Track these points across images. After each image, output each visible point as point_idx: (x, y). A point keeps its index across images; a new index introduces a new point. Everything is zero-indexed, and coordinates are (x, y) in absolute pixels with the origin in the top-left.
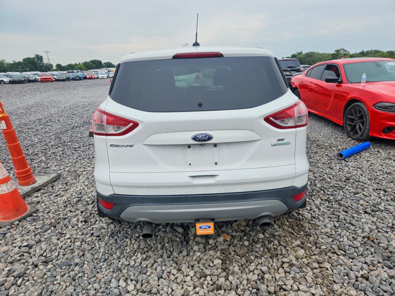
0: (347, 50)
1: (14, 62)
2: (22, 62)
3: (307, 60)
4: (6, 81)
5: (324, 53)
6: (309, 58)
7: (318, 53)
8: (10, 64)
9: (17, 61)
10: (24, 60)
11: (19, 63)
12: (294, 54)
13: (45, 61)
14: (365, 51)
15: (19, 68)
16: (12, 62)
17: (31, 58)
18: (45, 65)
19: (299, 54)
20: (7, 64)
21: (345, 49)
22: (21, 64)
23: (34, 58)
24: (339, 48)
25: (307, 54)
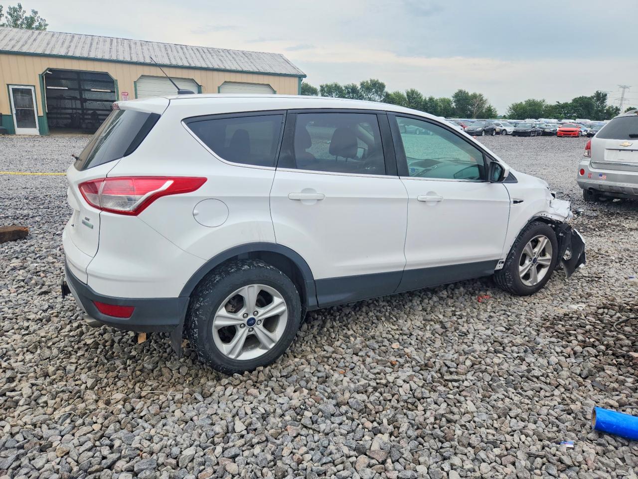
1: (557, 103)
2: (570, 103)
4: (510, 131)
8: (551, 106)
9: (562, 102)
10: (575, 100)
11: (565, 106)
13: (610, 103)
15: (561, 114)
16: (554, 103)
17: (586, 98)
18: (607, 110)
20: (546, 107)
22: (567, 107)
23: (592, 97)
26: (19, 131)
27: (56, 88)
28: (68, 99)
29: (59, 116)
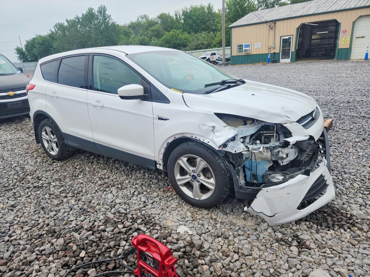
26: (282, 61)
27: (322, 33)
28: (327, 39)
29: (320, 49)
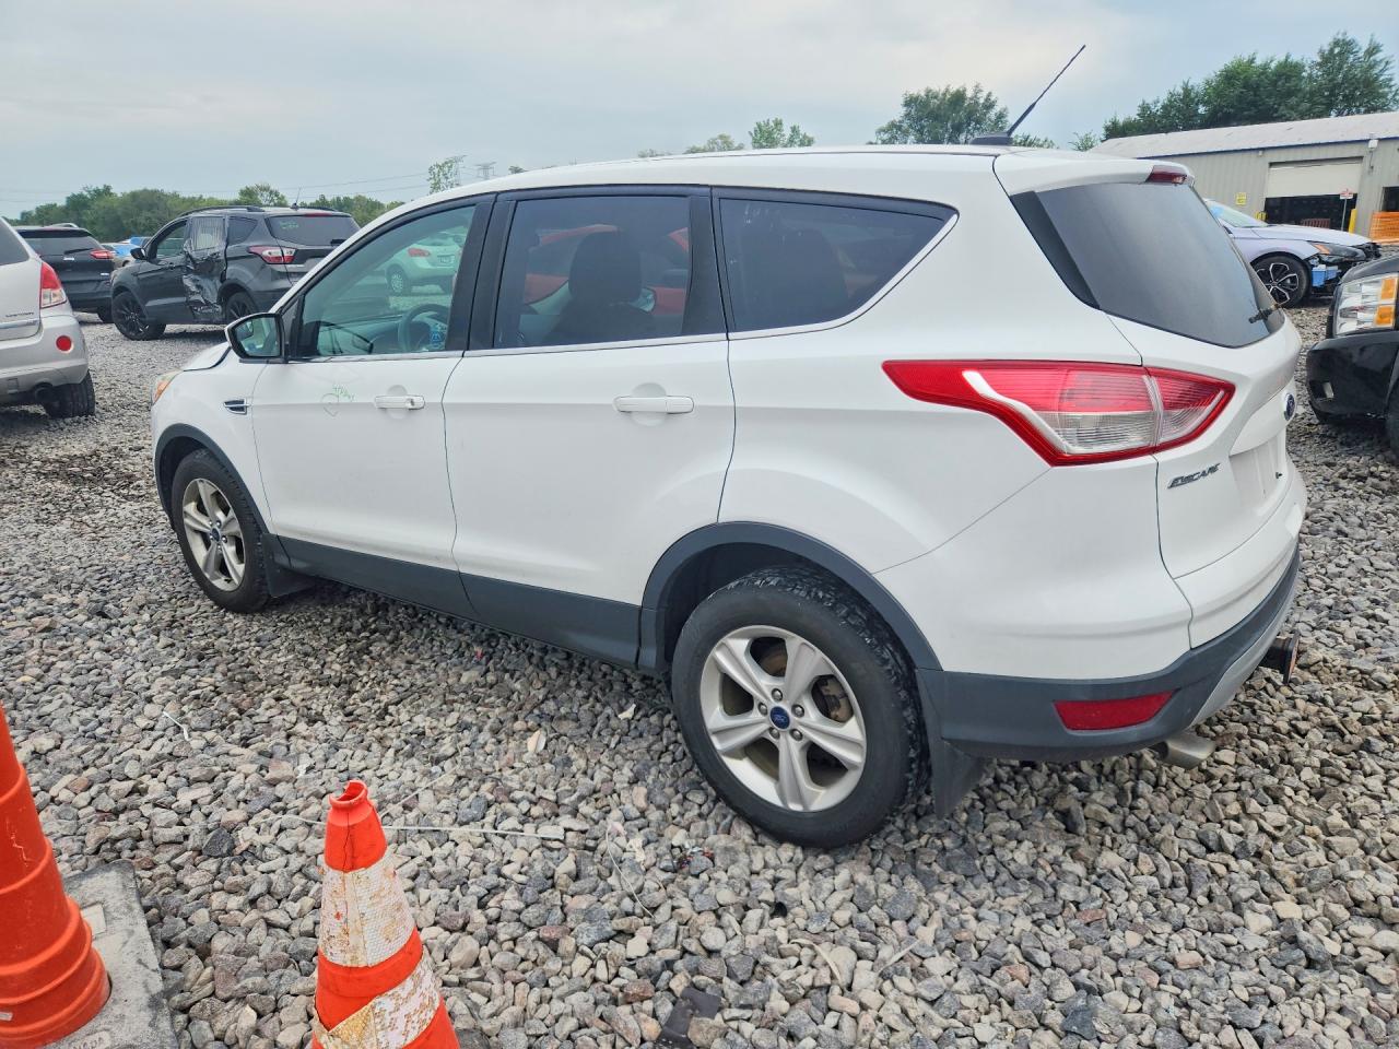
0: (281, 193)
3: (141, 220)
5: (197, 195)
6: (149, 215)
7: (175, 196)
12: (77, 192)
14: (329, 199)
19: (98, 193)
21: (272, 188)
24: (251, 184)
25: (134, 195)
